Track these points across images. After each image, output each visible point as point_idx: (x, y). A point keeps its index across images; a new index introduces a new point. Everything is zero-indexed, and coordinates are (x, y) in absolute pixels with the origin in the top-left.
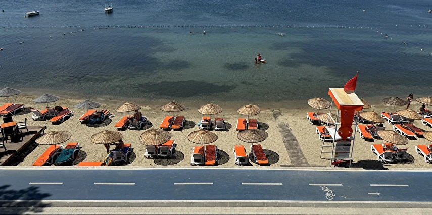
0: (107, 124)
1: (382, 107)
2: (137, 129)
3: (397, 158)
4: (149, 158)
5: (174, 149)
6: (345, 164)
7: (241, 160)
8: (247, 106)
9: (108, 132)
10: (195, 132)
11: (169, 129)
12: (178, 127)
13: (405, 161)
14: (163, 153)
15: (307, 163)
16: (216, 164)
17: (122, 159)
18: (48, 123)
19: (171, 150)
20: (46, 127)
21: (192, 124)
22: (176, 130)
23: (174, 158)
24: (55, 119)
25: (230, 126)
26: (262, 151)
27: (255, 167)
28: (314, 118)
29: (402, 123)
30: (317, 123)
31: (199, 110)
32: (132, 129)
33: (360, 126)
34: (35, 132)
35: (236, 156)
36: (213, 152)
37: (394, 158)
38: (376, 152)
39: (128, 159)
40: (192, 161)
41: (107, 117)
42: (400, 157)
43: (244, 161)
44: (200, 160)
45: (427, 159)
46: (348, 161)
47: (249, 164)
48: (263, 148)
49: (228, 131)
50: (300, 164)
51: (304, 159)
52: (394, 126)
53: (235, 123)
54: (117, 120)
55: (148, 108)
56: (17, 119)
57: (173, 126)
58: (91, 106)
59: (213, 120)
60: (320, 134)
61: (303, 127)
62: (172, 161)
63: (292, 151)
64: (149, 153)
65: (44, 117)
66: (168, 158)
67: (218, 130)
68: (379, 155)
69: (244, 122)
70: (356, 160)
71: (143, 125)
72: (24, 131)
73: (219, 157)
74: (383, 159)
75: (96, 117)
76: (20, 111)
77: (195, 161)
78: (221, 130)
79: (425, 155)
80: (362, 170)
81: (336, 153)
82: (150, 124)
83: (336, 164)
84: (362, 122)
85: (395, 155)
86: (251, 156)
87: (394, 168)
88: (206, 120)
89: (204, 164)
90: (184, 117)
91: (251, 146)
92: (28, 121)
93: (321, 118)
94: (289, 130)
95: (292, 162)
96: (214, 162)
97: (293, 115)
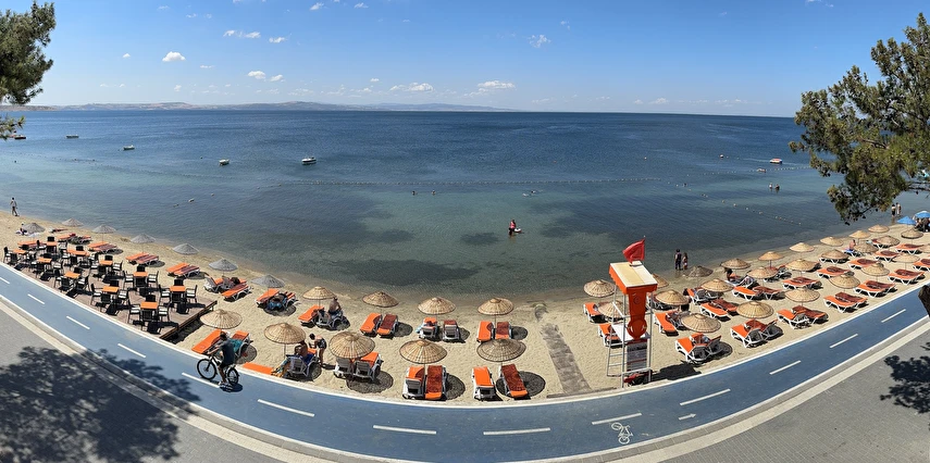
0: (289, 314)
1: (684, 281)
2: (328, 328)
3: (711, 353)
4: (340, 377)
5: (378, 368)
6: (642, 379)
7: (483, 391)
8: (493, 300)
9: (288, 326)
10: (411, 342)
11: (373, 334)
12: (387, 332)
13: (721, 354)
14: (362, 373)
15: (588, 386)
16: (443, 398)
17: (302, 372)
18: (220, 298)
19: (374, 368)
20: (216, 302)
21: (409, 330)
22: (383, 336)
23: (378, 382)
24: (229, 293)
25: (467, 334)
26: (518, 375)
27: (507, 403)
28: (595, 312)
29: (710, 300)
30: (599, 319)
31: (420, 307)
32: (322, 327)
33: (658, 316)
34: (203, 306)
35: (475, 386)
36: (438, 379)
37: (707, 354)
38: (683, 350)
39: (310, 373)
40: (405, 391)
41: (291, 303)
42: (714, 350)
43: (488, 394)
44: (418, 391)
45: (746, 343)
46: (646, 374)
47: (496, 398)
48: (519, 369)
49: (463, 342)
50: (576, 391)
51: (584, 380)
52: (701, 306)
53: (474, 328)
54: (303, 310)
55: (346, 297)
56: (188, 284)
57: (381, 330)
58: (272, 285)
59: (441, 324)
60: (604, 336)
61: (579, 328)
62: (374, 387)
63: (563, 370)
64: (341, 369)
65: (218, 289)
66: (368, 381)
67: (447, 341)
68: (687, 354)
69: (490, 326)
70: (657, 369)
71: (337, 322)
72: (193, 301)
73: (449, 386)
74: (693, 358)
75: (277, 300)
76: (194, 275)
77: (410, 390)
78: (454, 341)
79: (743, 339)
80: (666, 383)
81: (628, 363)
82: (348, 323)
83: (632, 381)
84: (660, 309)
85: (707, 348)
86: (500, 383)
87: (708, 370)
88: (430, 323)
89: (423, 398)
90: (397, 317)
91: (500, 368)
92: (199, 290)
93: (604, 311)
94: (558, 336)
95: (565, 388)
96: (439, 395)
97: (565, 311)
